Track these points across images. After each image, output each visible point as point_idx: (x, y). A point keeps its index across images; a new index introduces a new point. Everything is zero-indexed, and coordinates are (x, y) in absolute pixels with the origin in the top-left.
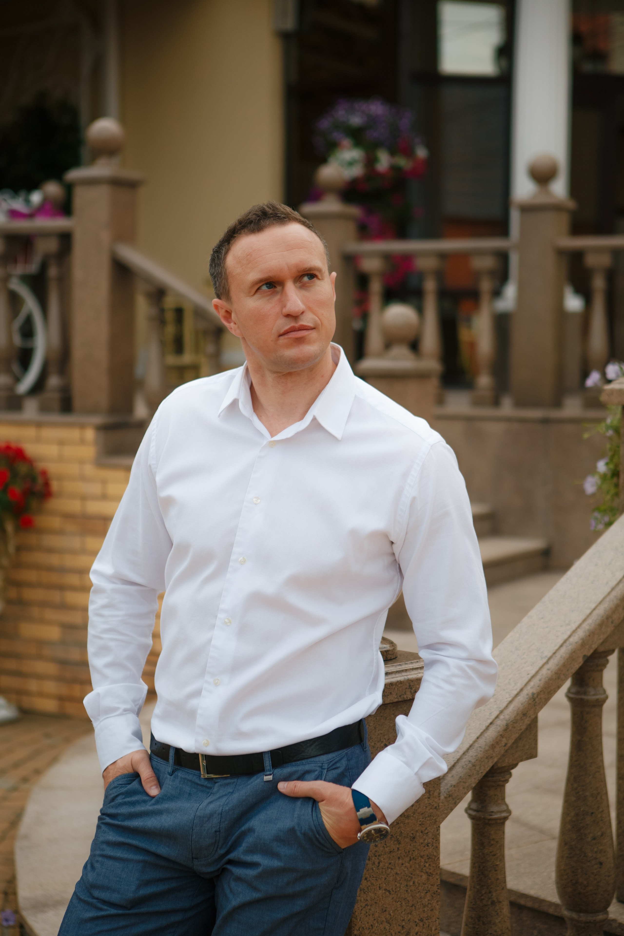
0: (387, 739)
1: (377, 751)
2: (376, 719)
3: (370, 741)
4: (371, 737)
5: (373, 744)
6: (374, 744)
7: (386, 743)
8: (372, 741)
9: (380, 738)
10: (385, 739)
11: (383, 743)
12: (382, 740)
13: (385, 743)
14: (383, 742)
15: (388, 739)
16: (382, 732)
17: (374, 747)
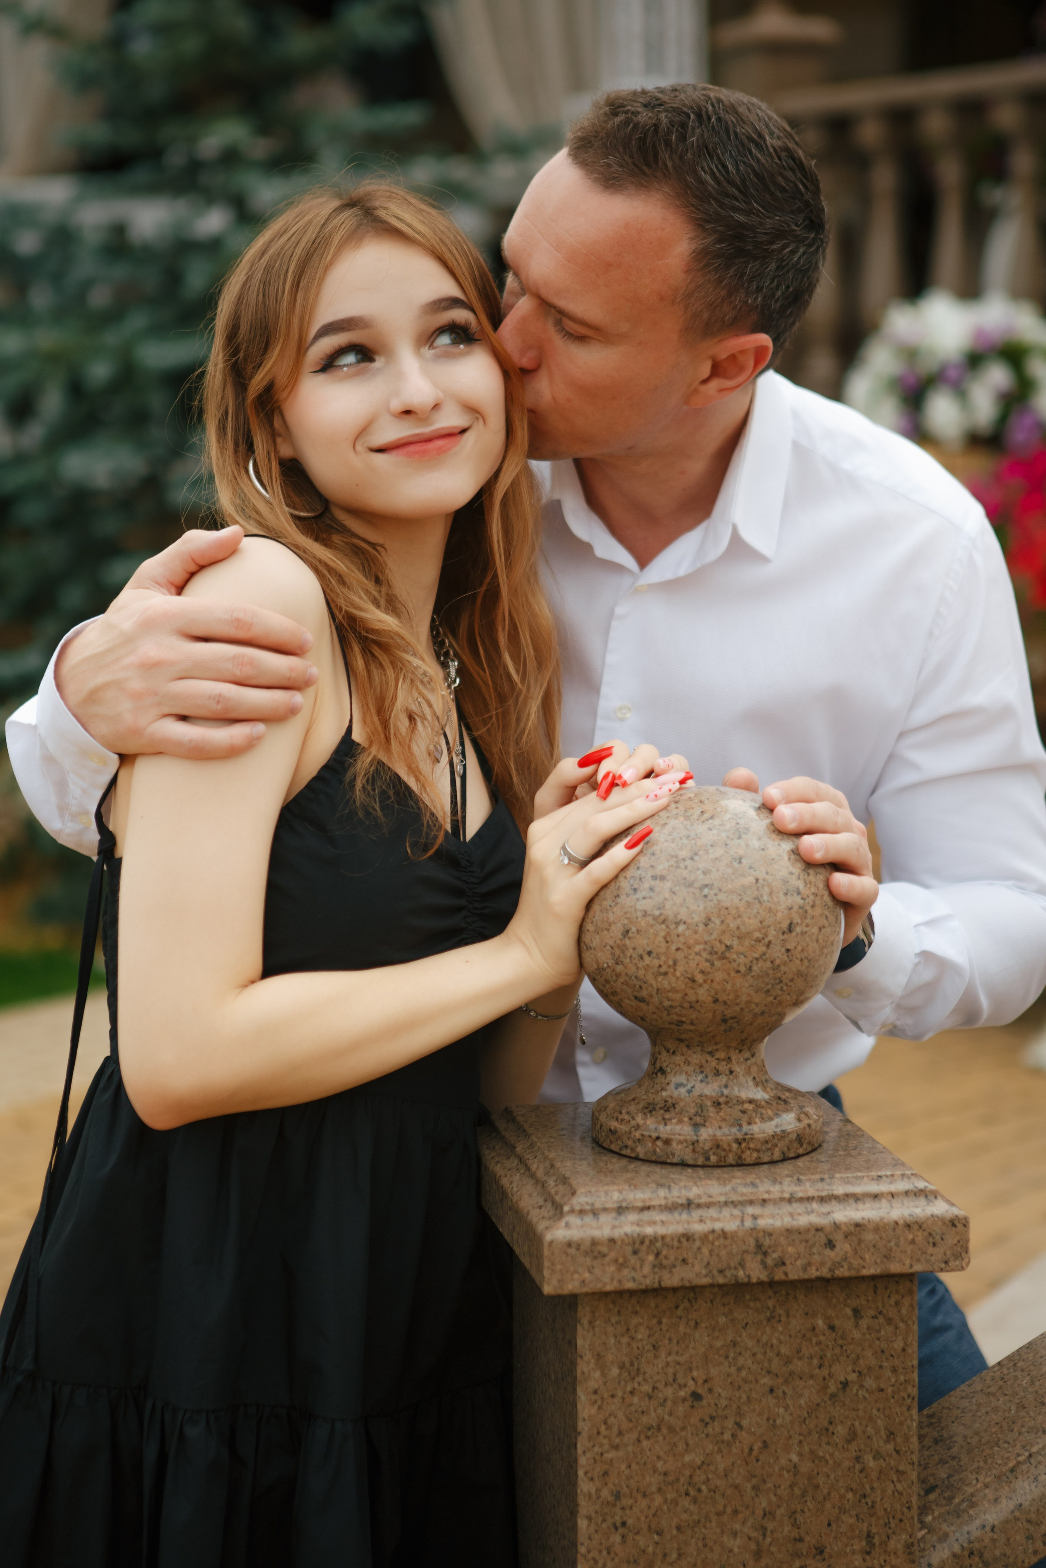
0: (700, 1381)
1: (662, 1408)
2: (660, 1323)
3: (637, 1380)
4: (638, 1369)
5: (647, 1388)
6: (650, 1390)
7: (700, 1391)
8: (645, 1380)
9: (675, 1375)
10: (693, 1379)
11: (687, 1389)
12: (681, 1381)
13: (693, 1388)
14: (685, 1385)
15: (706, 1381)
16: (681, 1359)
17: (650, 1397)
